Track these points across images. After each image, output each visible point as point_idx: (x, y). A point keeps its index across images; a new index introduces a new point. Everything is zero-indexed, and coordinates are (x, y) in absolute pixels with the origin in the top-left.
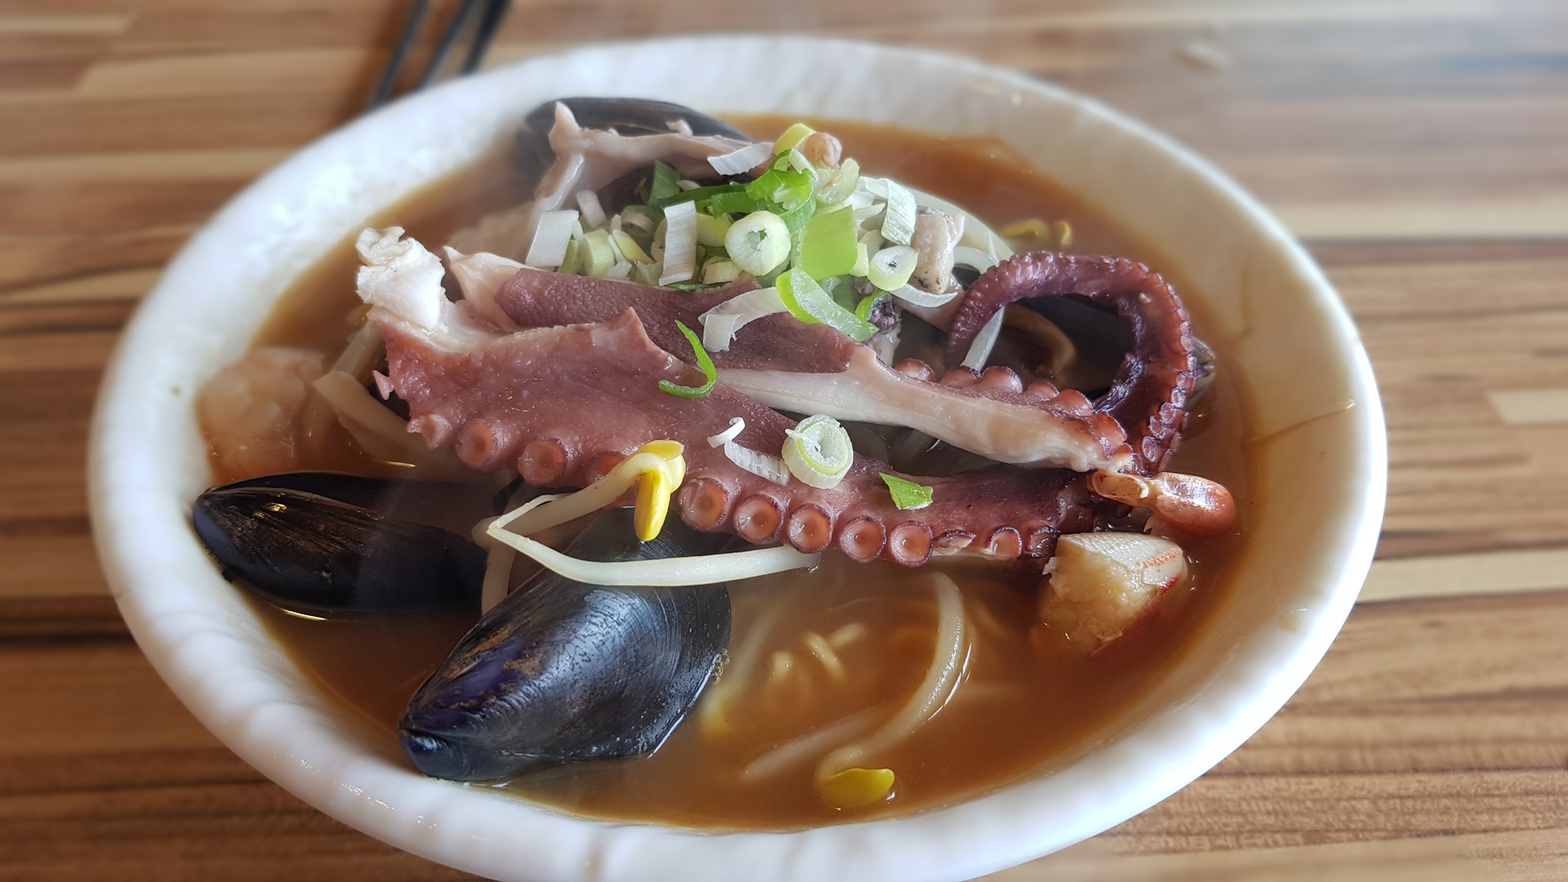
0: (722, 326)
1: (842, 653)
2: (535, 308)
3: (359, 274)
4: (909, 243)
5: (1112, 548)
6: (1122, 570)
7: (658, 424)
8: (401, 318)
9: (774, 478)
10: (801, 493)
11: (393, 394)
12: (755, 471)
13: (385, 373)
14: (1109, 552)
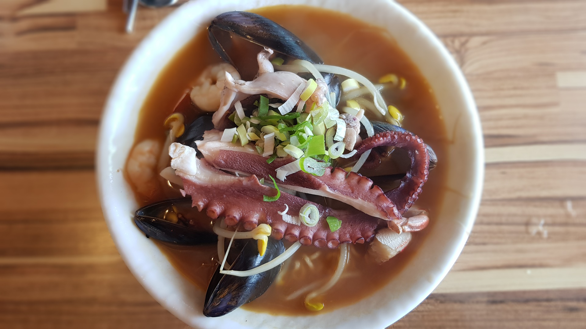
0: (282, 174)
1: (313, 261)
2: (225, 165)
3: (171, 163)
4: (342, 140)
5: (389, 242)
6: (390, 249)
7: (264, 206)
8: (186, 174)
9: (296, 224)
10: (303, 227)
11: (186, 195)
12: (291, 223)
13: (183, 189)
14: (388, 244)
